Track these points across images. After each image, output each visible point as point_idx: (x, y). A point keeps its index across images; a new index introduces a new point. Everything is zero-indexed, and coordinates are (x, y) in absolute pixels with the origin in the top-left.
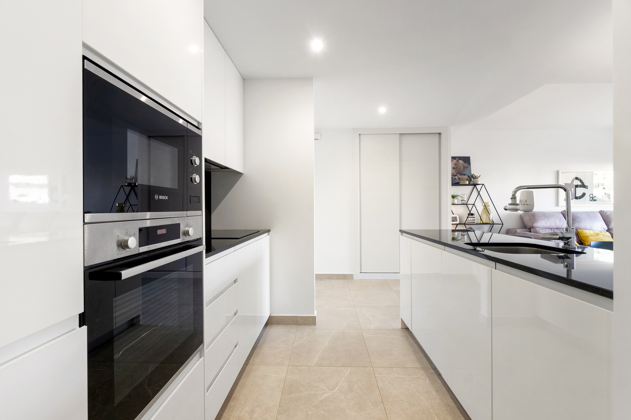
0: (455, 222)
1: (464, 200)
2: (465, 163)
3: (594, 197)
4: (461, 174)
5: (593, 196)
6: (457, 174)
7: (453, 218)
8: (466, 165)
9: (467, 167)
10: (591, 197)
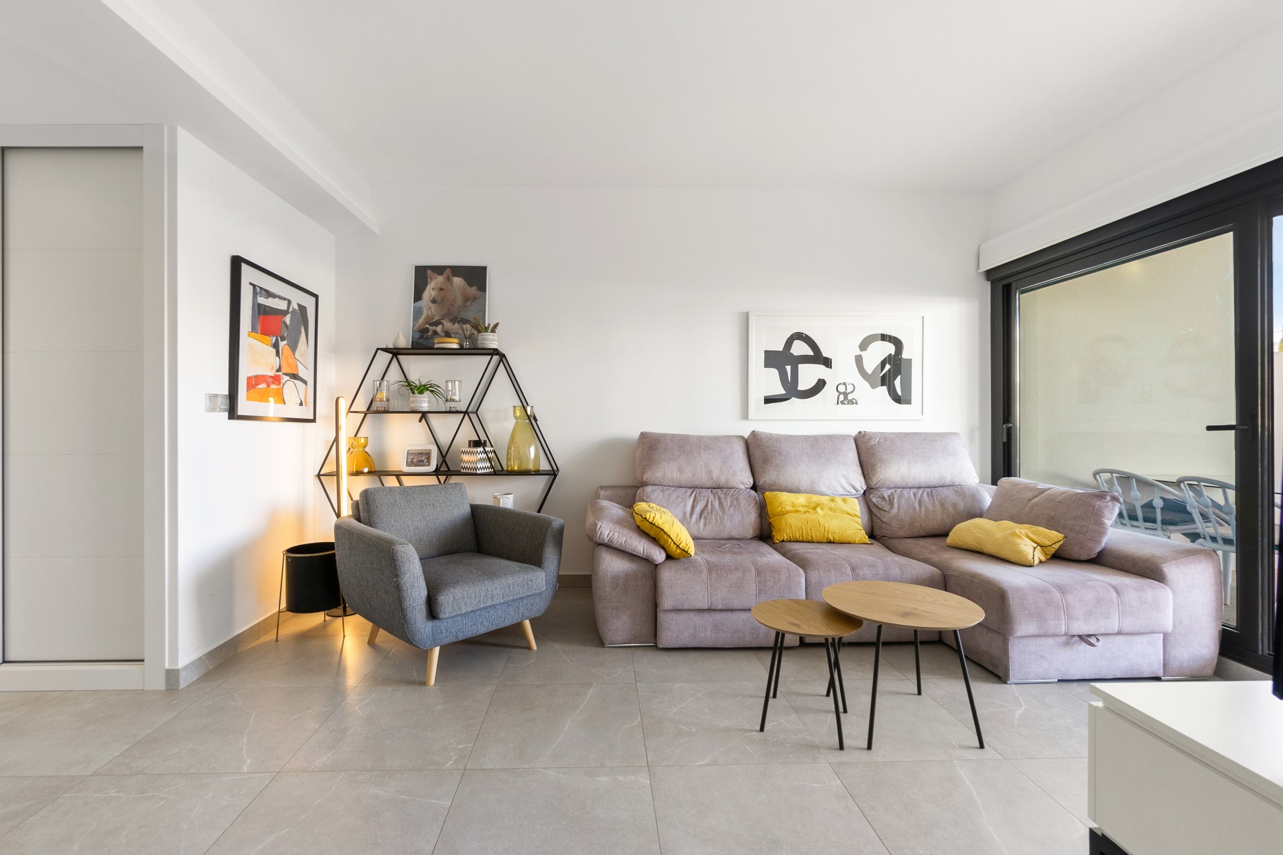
0: (423, 466)
1: (454, 400)
2: (471, 285)
3: (849, 393)
4: (454, 320)
5: (846, 390)
6: (443, 319)
7: (420, 456)
8: (473, 290)
9: (475, 299)
10: (840, 393)
